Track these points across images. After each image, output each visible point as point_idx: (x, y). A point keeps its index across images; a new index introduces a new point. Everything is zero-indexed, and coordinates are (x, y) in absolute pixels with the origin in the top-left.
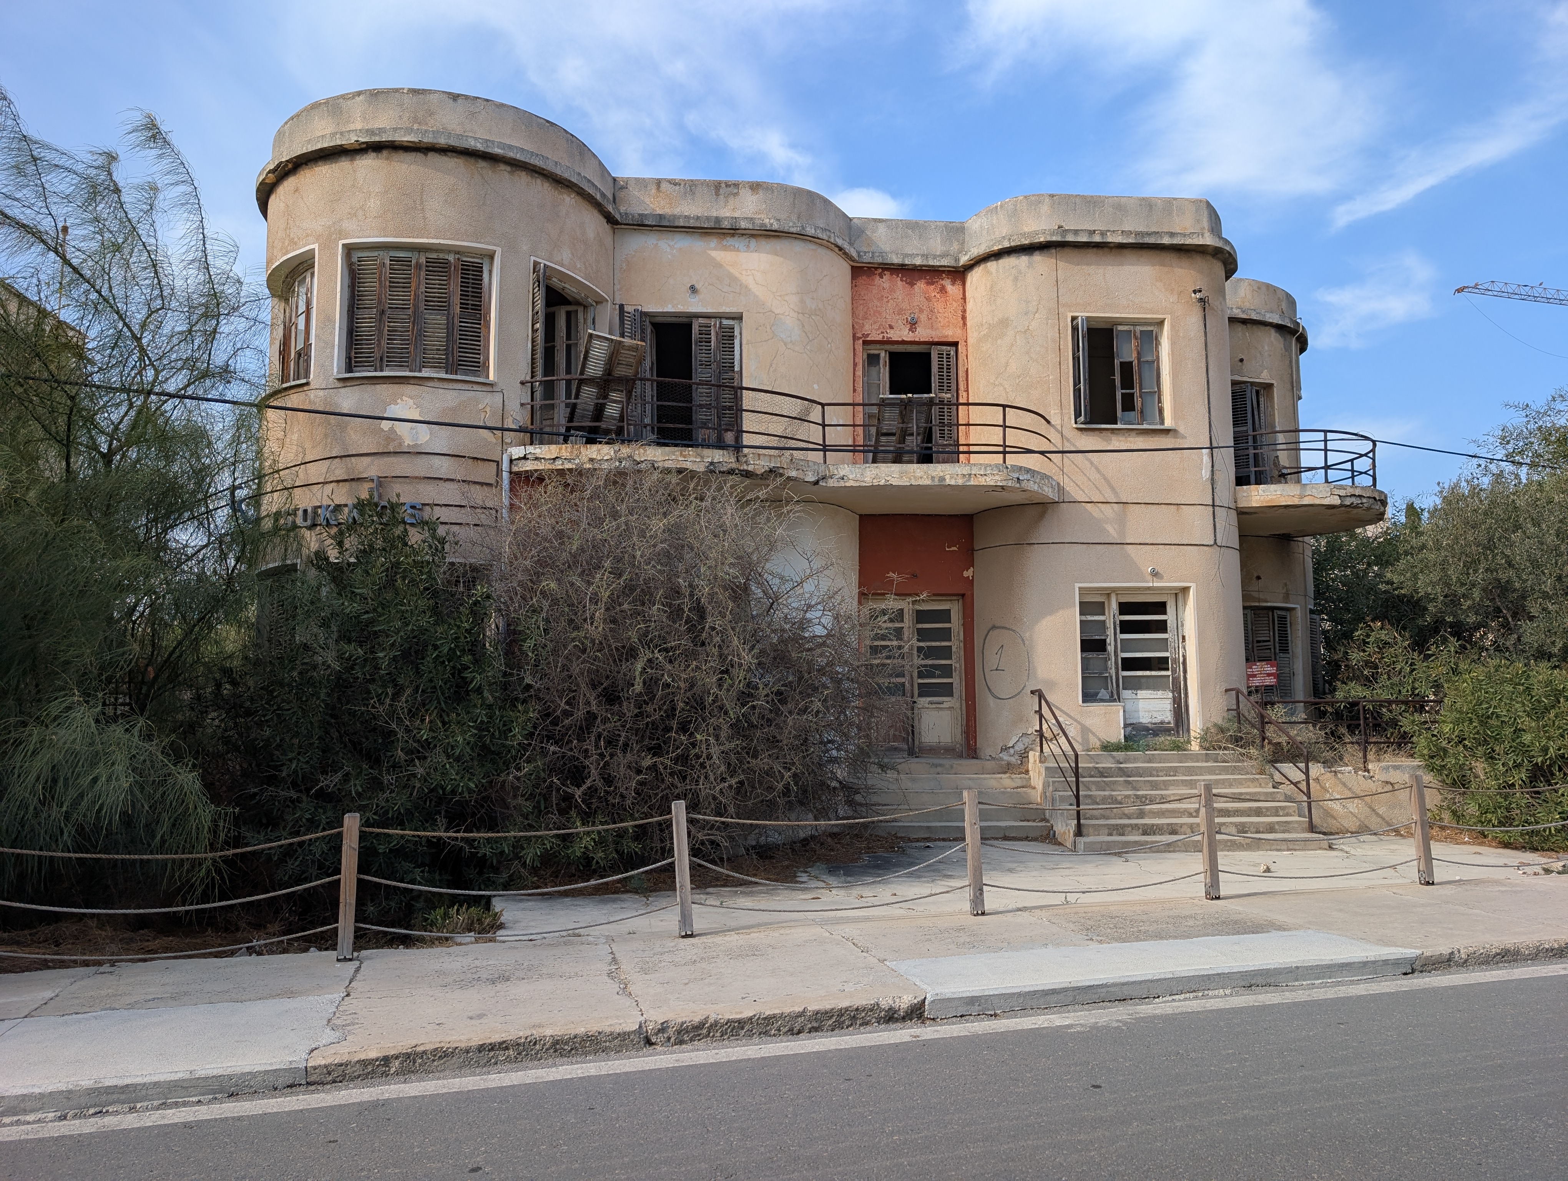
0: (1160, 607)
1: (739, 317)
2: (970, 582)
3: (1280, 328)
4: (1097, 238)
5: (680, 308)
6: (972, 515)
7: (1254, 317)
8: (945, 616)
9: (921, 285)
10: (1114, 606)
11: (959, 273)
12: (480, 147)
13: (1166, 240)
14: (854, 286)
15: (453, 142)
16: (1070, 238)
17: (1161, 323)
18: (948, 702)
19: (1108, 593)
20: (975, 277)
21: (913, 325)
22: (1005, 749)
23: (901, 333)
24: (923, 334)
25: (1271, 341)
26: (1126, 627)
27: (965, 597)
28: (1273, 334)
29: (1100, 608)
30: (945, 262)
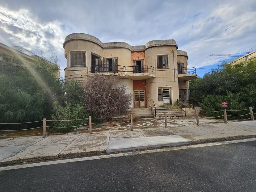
0: (168, 90)
1: (117, 58)
2: (146, 87)
3: (185, 56)
4: (160, 45)
5: (111, 57)
6: (146, 80)
7: (181, 55)
8: (143, 91)
9: (139, 53)
10: (162, 90)
11: (144, 51)
12: (84, 39)
13: (168, 45)
14: (132, 54)
15: (81, 39)
16: (156, 45)
17: (168, 55)
18: (144, 101)
19: (162, 88)
20: (146, 51)
21: (138, 58)
22: (149, 107)
23: (137, 59)
24: (140, 59)
25: (184, 58)
26: (164, 92)
27: (145, 89)
28: (184, 57)
29: (161, 90)
30: (142, 50)
